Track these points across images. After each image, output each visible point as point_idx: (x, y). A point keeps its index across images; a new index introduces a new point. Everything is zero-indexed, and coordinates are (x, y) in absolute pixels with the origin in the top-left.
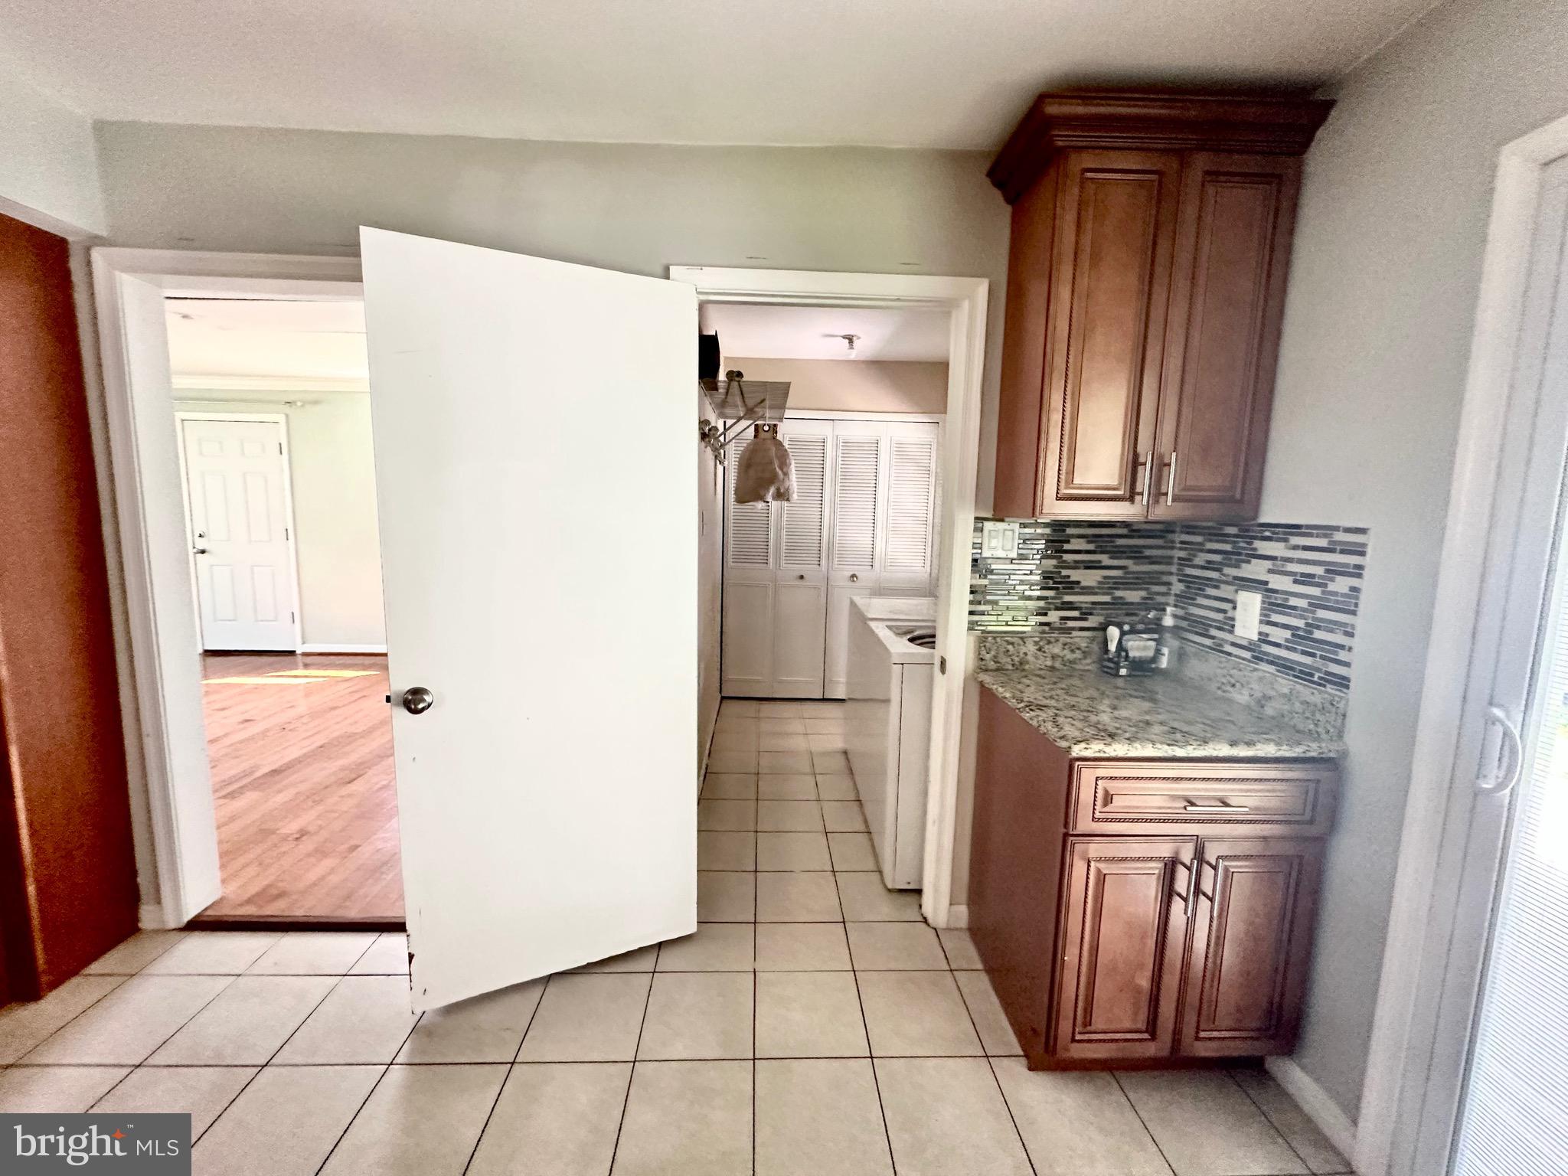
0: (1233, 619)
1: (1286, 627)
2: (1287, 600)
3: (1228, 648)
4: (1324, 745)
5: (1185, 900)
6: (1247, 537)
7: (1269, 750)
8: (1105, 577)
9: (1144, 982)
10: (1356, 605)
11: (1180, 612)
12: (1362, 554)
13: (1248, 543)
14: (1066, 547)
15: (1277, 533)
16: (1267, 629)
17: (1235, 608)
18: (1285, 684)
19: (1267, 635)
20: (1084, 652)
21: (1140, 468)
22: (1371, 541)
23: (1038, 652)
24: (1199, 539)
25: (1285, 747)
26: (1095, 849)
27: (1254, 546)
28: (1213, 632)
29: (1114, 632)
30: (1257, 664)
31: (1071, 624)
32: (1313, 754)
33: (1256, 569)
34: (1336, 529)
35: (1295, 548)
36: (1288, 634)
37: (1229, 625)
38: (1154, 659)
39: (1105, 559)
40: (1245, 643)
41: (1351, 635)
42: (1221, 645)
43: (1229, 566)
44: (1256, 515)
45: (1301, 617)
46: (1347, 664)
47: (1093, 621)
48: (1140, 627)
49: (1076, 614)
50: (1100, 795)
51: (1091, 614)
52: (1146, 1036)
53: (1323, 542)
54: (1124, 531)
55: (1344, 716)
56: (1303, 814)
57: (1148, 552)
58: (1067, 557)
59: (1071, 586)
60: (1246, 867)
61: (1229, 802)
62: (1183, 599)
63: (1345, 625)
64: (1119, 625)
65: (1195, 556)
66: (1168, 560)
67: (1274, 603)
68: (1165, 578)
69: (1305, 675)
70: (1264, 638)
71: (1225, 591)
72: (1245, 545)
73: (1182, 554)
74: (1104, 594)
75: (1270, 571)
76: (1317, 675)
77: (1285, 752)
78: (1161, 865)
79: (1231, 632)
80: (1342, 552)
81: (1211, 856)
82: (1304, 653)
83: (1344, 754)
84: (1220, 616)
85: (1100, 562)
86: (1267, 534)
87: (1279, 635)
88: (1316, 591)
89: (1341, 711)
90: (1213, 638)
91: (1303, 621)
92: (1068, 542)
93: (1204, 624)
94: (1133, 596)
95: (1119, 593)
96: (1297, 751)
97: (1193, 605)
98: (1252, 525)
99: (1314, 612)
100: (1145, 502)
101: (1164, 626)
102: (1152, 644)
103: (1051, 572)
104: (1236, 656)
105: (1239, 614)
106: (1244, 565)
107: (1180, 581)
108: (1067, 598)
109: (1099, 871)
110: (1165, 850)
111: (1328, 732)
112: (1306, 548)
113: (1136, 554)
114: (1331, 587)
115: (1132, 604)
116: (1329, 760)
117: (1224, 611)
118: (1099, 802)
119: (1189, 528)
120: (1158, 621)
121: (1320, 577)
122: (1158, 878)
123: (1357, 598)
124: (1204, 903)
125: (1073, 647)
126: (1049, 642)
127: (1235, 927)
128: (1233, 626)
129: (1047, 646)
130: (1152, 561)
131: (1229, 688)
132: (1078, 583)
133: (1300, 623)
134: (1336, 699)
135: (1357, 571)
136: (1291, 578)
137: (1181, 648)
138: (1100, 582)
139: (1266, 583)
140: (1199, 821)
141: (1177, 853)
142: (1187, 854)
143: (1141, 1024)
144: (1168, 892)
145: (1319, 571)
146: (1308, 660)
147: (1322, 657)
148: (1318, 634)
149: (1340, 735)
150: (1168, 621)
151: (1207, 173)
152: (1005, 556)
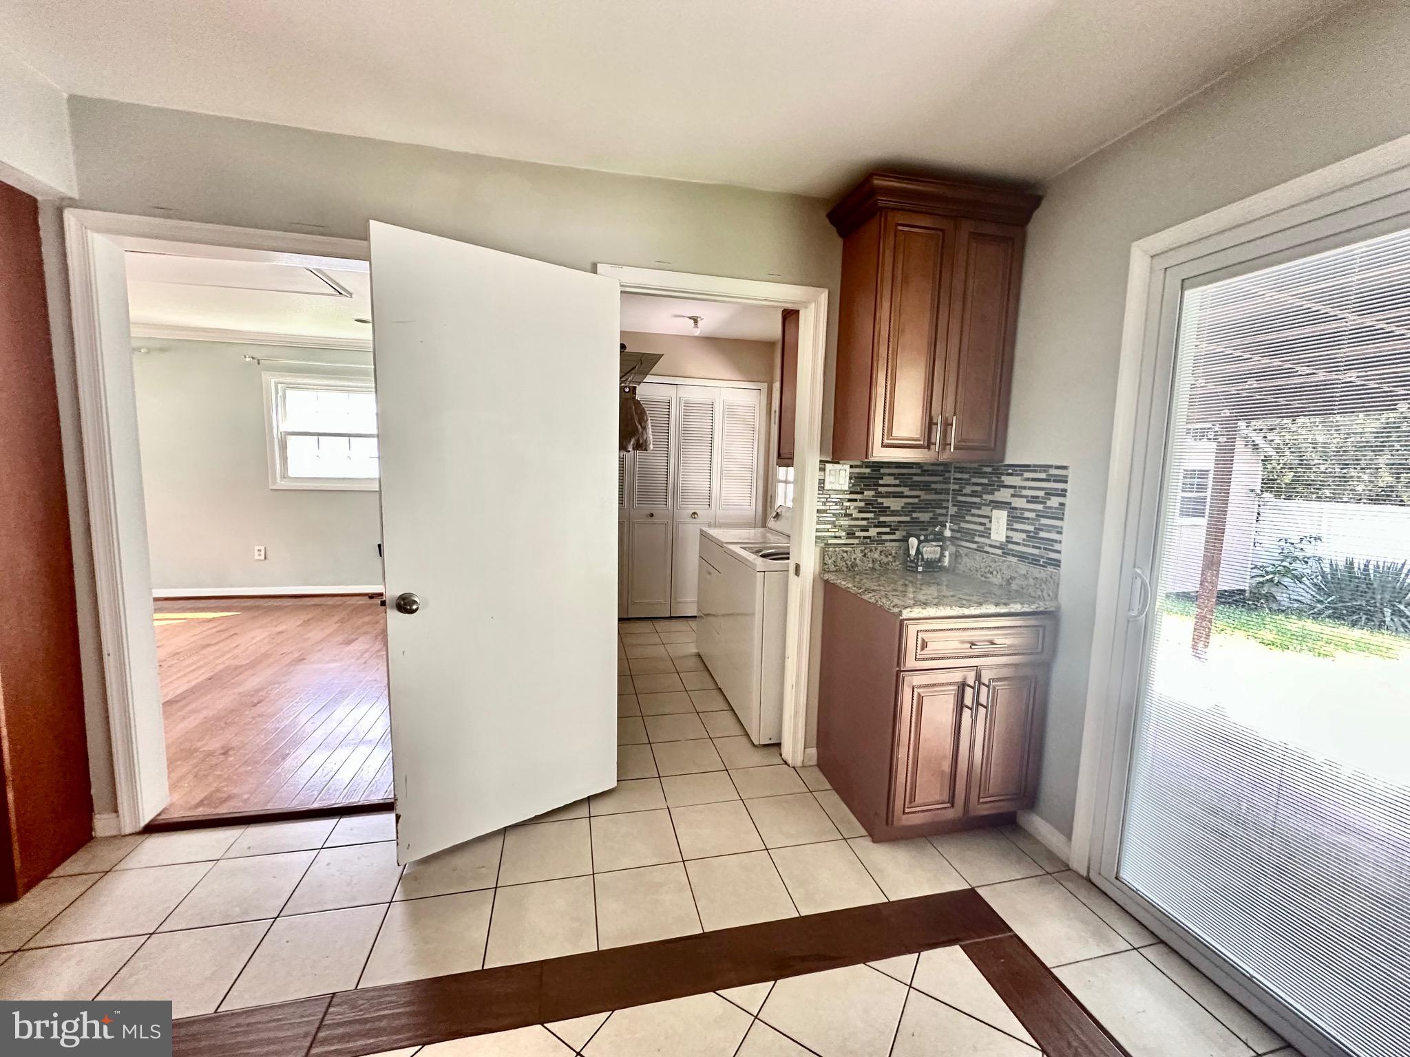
0: (990, 529)
1: (1022, 531)
2: (1023, 514)
3: (987, 549)
4: (1047, 603)
5: (971, 709)
6: (997, 474)
7: (1016, 608)
8: (905, 504)
9: (946, 766)
10: (1063, 514)
11: (956, 527)
12: (1066, 482)
13: (998, 477)
14: (881, 482)
15: (1016, 471)
16: (1011, 533)
17: (990, 522)
18: (1023, 568)
19: (1012, 538)
20: (894, 557)
21: (934, 426)
22: (1071, 474)
23: (864, 558)
24: (966, 476)
25: (1026, 606)
26: (917, 679)
27: (1002, 479)
28: (977, 539)
29: (913, 541)
30: (1006, 557)
31: (884, 537)
32: (1042, 609)
33: (1004, 495)
34: (1051, 466)
35: (1028, 479)
36: (1024, 536)
37: (986, 533)
38: (940, 560)
39: (906, 491)
40: (998, 544)
41: (1060, 533)
42: (982, 547)
43: (985, 493)
44: (1003, 459)
45: (1033, 524)
46: (1059, 552)
47: (898, 535)
48: (931, 537)
49: (887, 530)
50: (919, 643)
51: (897, 530)
52: (948, 805)
53: (1043, 476)
54: (918, 471)
55: (1058, 584)
56: (1037, 648)
57: (933, 486)
58: (880, 489)
59: (884, 510)
60: (1004, 685)
61: (995, 642)
62: (957, 518)
63: (1057, 527)
64: (917, 537)
65: (964, 488)
66: (947, 491)
67: (1015, 517)
68: (944, 504)
69: (1035, 561)
70: (1009, 540)
71: (985, 511)
72: (996, 479)
73: (957, 487)
74: (906, 515)
75: (1013, 496)
76: (1042, 560)
77: (1026, 609)
78: (956, 688)
79: (989, 538)
80: (1055, 481)
81: (985, 680)
82: (1034, 547)
83: (1058, 608)
84: (981, 528)
85: (903, 493)
86: (1010, 471)
87: (1019, 537)
88: (1040, 507)
89: (1056, 581)
90: (976, 542)
91: (1033, 527)
92: (882, 479)
93: (971, 534)
94: (925, 517)
95: (915, 515)
96: (1033, 608)
97: (964, 522)
98: (1001, 466)
99: (1039, 520)
100: (937, 450)
101: (945, 537)
102: (939, 549)
103: (870, 500)
104: (993, 554)
105: (994, 526)
106: (996, 493)
107: (954, 505)
108: (882, 519)
109: (919, 694)
110: (957, 677)
111: (1049, 595)
112: (1034, 480)
113: (926, 487)
114: (1049, 503)
115: (923, 522)
116: (1051, 612)
117: (984, 524)
118: (919, 648)
119: (960, 470)
120: (941, 533)
121: (1043, 498)
122: (954, 696)
123: (1064, 510)
124: (982, 710)
125: (887, 554)
126: (871, 550)
127: (999, 727)
128: (990, 534)
129: (869, 554)
130: (937, 492)
131: (989, 575)
132: (889, 507)
133: (1031, 528)
134: (1054, 574)
135: (1063, 493)
136: (1025, 500)
137: (957, 551)
138: (902, 507)
139: (1010, 503)
140: (978, 657)
141: (965, 678)
142: (971, 681)
143: (946, 797)
144: (960, 706)
145: (1041, 493)
146: (1036, 552)
147: (1045, 549)
148: (1042, 534)
149: (1056, 598)
150: (948, 533)
151: (971, 233)
152: (840, 489)
